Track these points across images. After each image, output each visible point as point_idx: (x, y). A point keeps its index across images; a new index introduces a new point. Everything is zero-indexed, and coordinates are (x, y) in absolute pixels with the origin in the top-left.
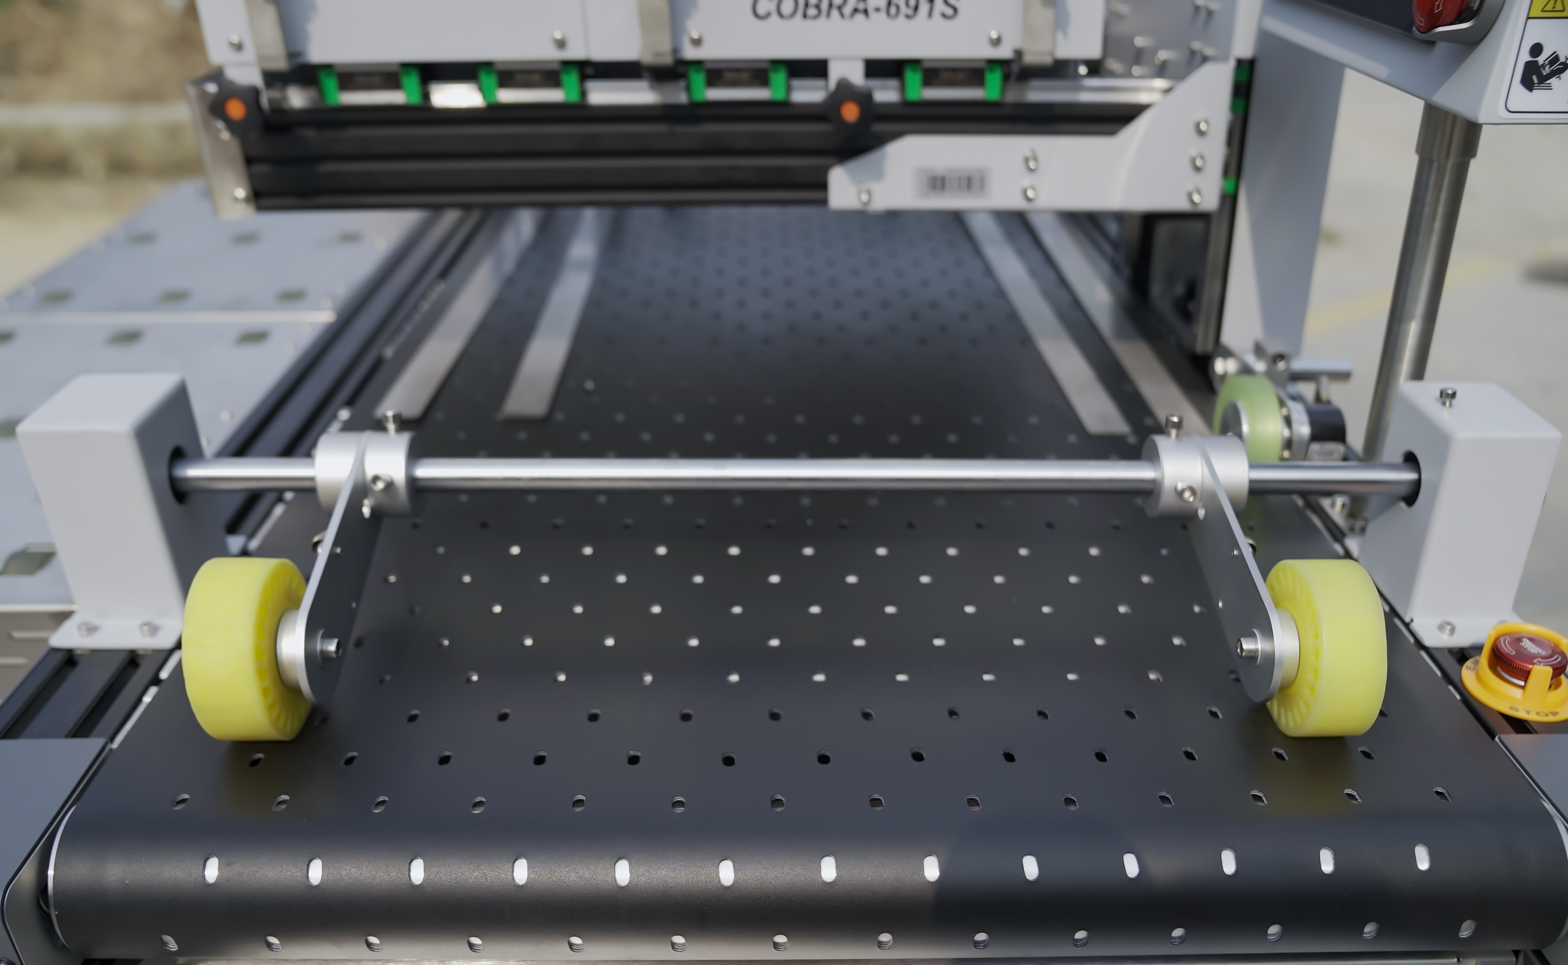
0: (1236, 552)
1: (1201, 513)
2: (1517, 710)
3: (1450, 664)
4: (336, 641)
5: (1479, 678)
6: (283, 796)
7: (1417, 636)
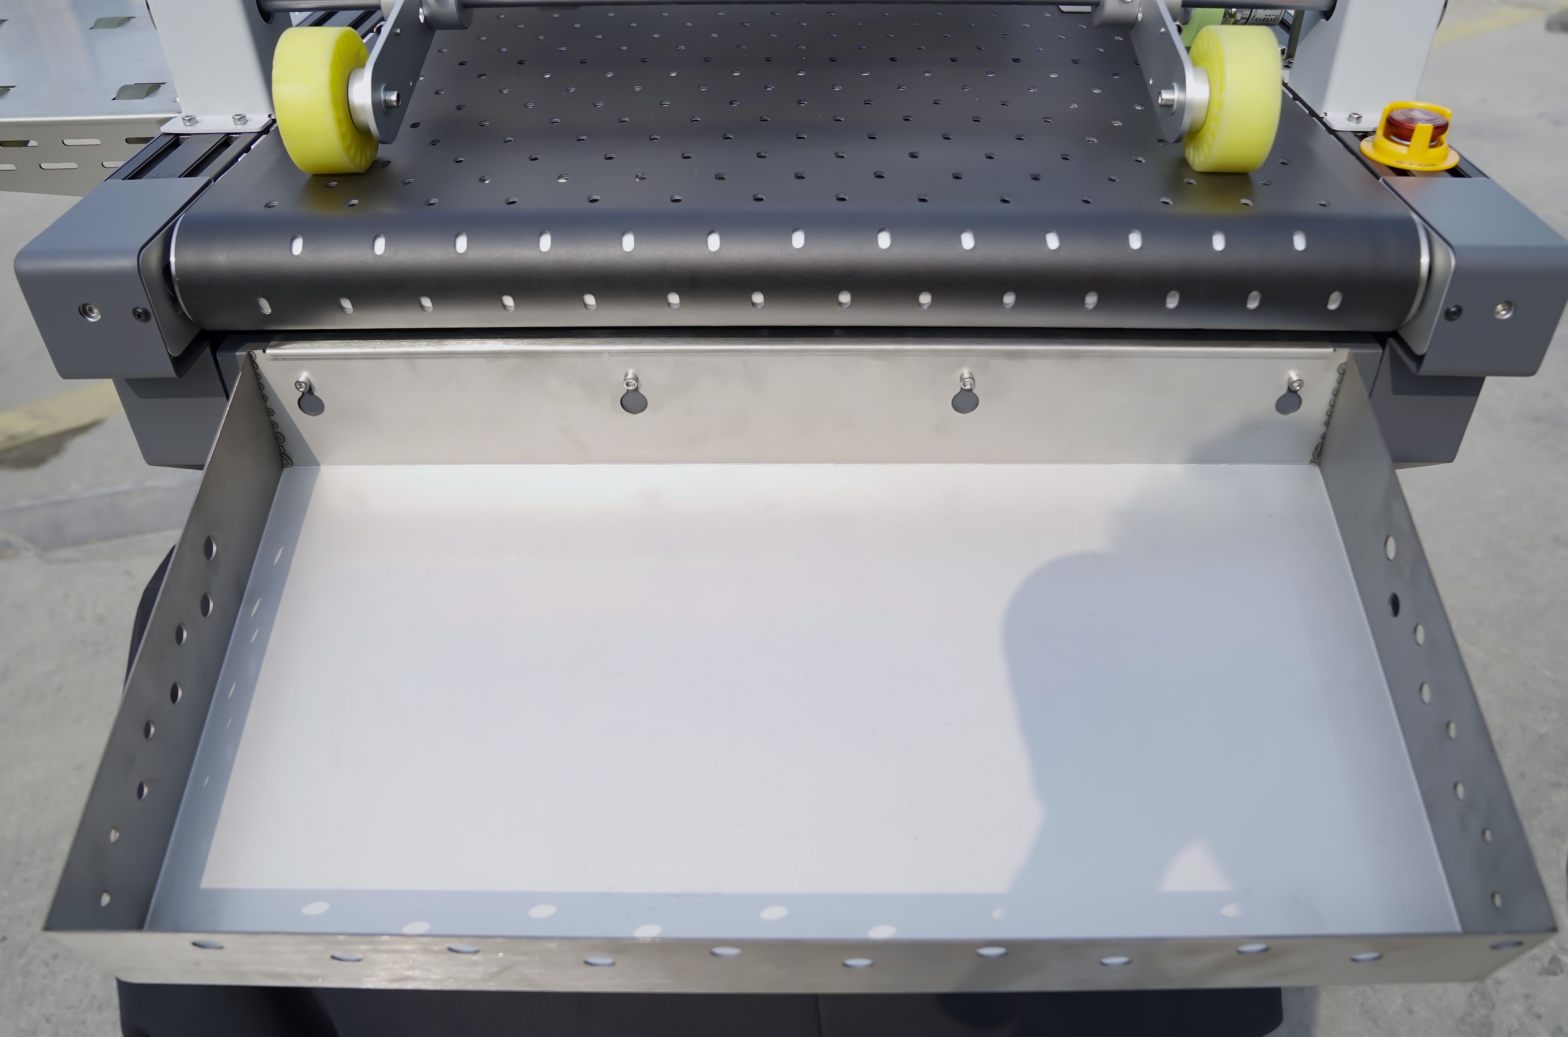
0: (1163, 30)
1: (1140, 16)
2: (1402, 163)
3: (1351, 141)
4: (396, 93)
5: (1375, 146)
6: (353, 201)
7: (1329, 125)
